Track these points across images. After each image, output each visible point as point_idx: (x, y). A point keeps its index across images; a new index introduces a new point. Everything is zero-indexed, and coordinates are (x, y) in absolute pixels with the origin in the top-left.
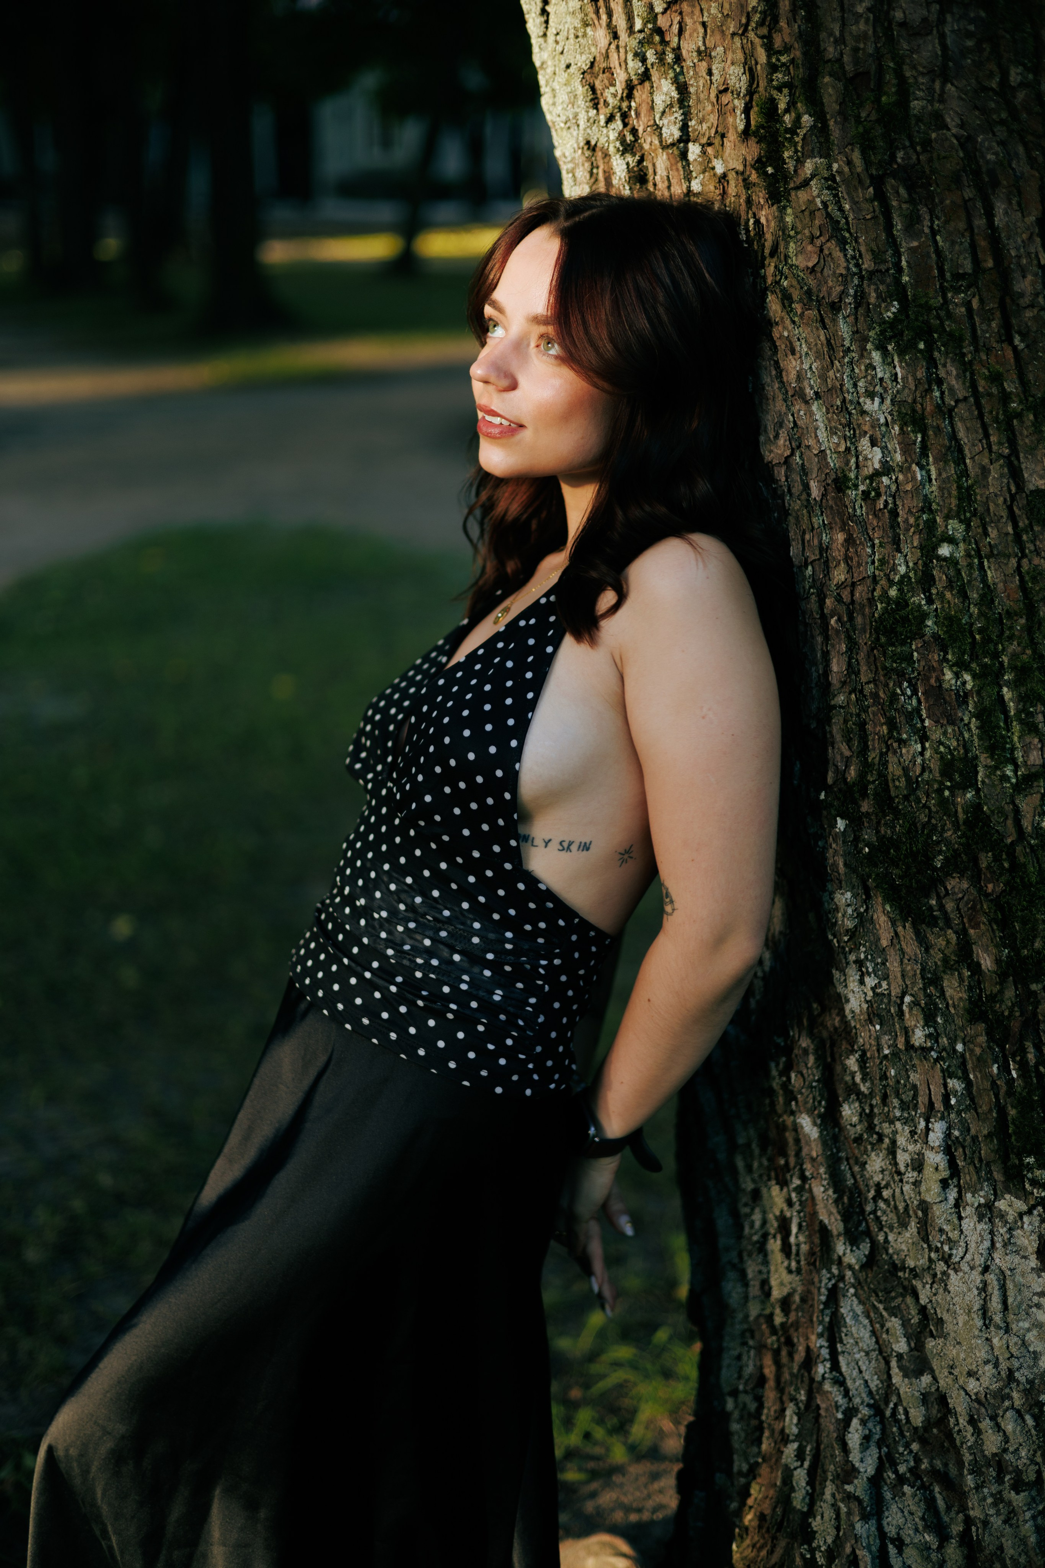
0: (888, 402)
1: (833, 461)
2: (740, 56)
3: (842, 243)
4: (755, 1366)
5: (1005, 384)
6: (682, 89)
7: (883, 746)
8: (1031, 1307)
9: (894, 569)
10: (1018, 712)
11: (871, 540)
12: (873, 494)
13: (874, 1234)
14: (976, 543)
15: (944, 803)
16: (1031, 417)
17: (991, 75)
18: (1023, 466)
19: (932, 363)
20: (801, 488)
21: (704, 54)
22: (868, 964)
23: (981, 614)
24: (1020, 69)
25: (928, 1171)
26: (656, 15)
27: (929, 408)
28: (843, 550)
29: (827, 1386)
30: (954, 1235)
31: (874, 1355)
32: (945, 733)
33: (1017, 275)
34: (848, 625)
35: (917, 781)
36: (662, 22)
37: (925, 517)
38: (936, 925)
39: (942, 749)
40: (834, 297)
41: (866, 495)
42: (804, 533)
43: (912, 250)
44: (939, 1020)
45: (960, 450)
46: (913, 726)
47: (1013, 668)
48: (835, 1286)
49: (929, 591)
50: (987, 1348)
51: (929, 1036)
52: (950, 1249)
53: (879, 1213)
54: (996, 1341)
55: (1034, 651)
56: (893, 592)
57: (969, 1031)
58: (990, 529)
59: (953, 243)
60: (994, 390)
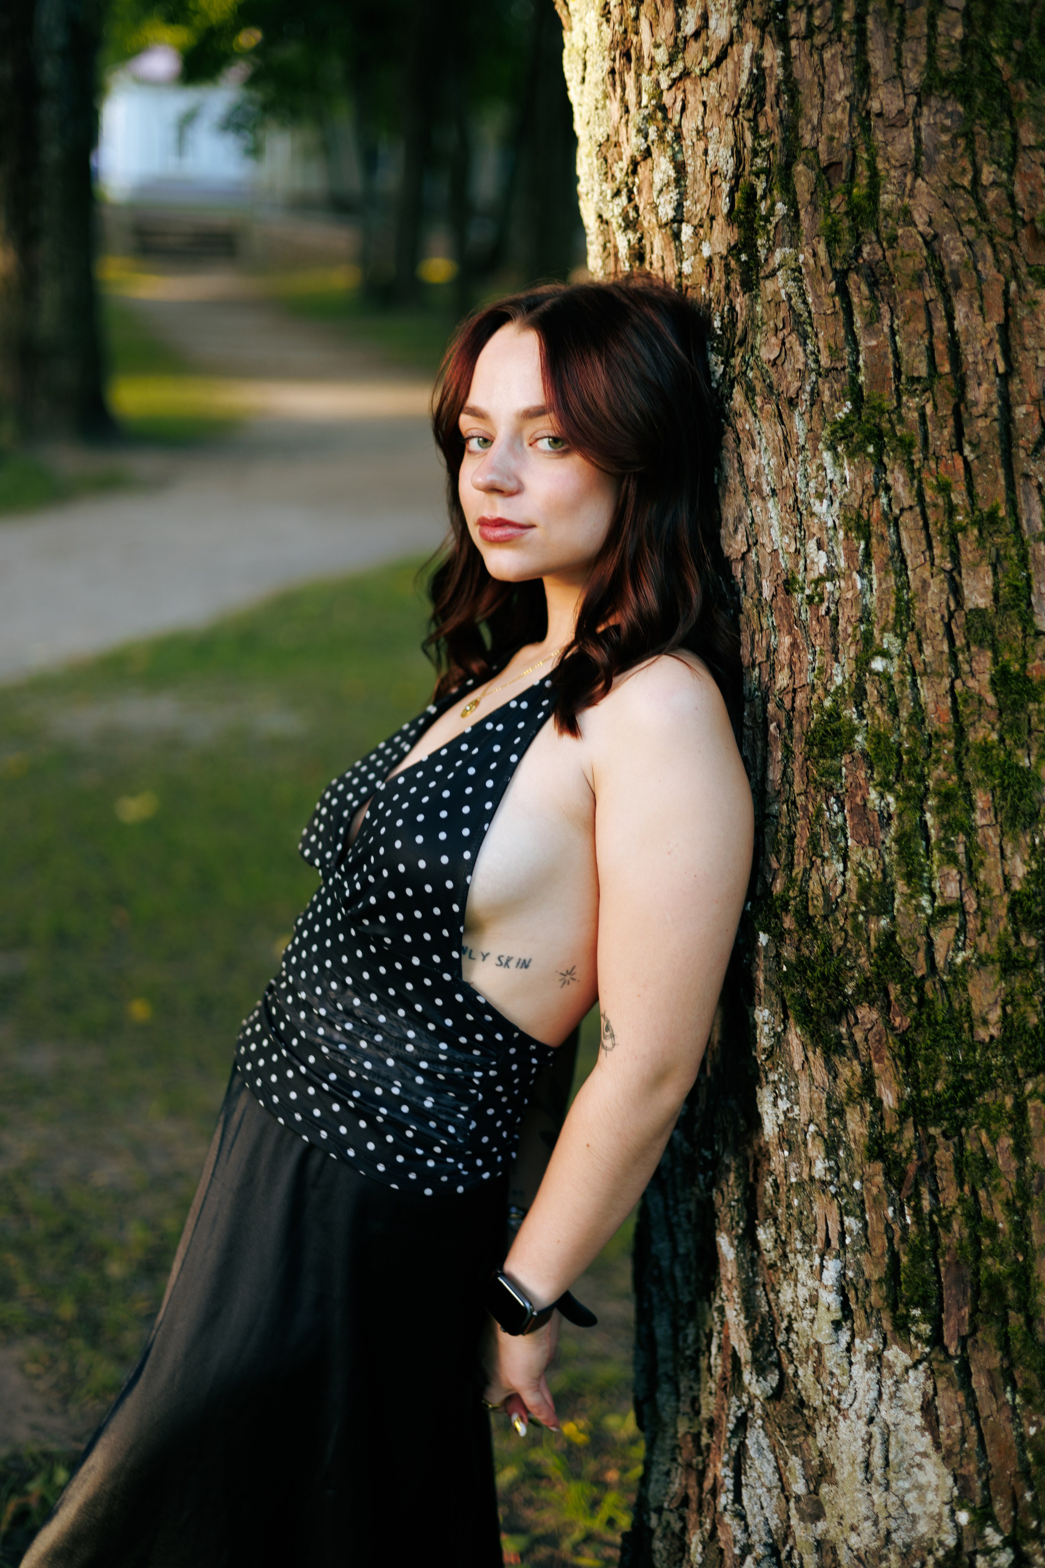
0: (836, 504)
1: (784, 562)
2: (731, 138)
3: (804, 338)
4: (680, 1484)
5: (952, 496)
6: (680, 168)
7: (808, 861)
8: (912, 1467)
9: (830, 679)
10: (939, 840)
11: (813, 646)
12: (817, 599)
13: (784, 1366)
14: (911, 660)
15: (857, 927)
16: (976, 532)
17: (964, 171)
18: (964, 583)
19: (881, 467)
20: (754, 586)
21: (702, 134)
22: (781, 1086)
23: (910, 734)
24: (994, 167)
25: (822, 1308)
26: (662, 92)
27: (875, 515)
28: (788, 654)
29: (727, 1519)
30: (844, 1380)
31: (776, 1492)
32: (865, 855)
33: (972, 382)
34: (786, 733)
35: (837, 902)
36: (667, 99)
37: (863, 627)
38: (844, 1054)
39: (861, 871)
40: (792, 393)
41: (810, 598)
42: (754, 633)
43: (871, 349)
44: (841, 1153)
45: (903, 561)
46: (835, 844)
47: (938, 794)
48: (745, 1415)
49: (861, 704)
50: (868, 1503)
51: (829, 1169)
52: (840, 1394)
53: (791, 1345)
54: (875, 1497)
55: (961, 778)
56: (828, 703)
57: (869, 1169)
58: (925, 646)
59: (910, 344)
60: (940, 501)
